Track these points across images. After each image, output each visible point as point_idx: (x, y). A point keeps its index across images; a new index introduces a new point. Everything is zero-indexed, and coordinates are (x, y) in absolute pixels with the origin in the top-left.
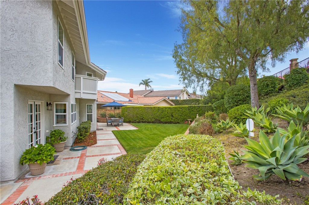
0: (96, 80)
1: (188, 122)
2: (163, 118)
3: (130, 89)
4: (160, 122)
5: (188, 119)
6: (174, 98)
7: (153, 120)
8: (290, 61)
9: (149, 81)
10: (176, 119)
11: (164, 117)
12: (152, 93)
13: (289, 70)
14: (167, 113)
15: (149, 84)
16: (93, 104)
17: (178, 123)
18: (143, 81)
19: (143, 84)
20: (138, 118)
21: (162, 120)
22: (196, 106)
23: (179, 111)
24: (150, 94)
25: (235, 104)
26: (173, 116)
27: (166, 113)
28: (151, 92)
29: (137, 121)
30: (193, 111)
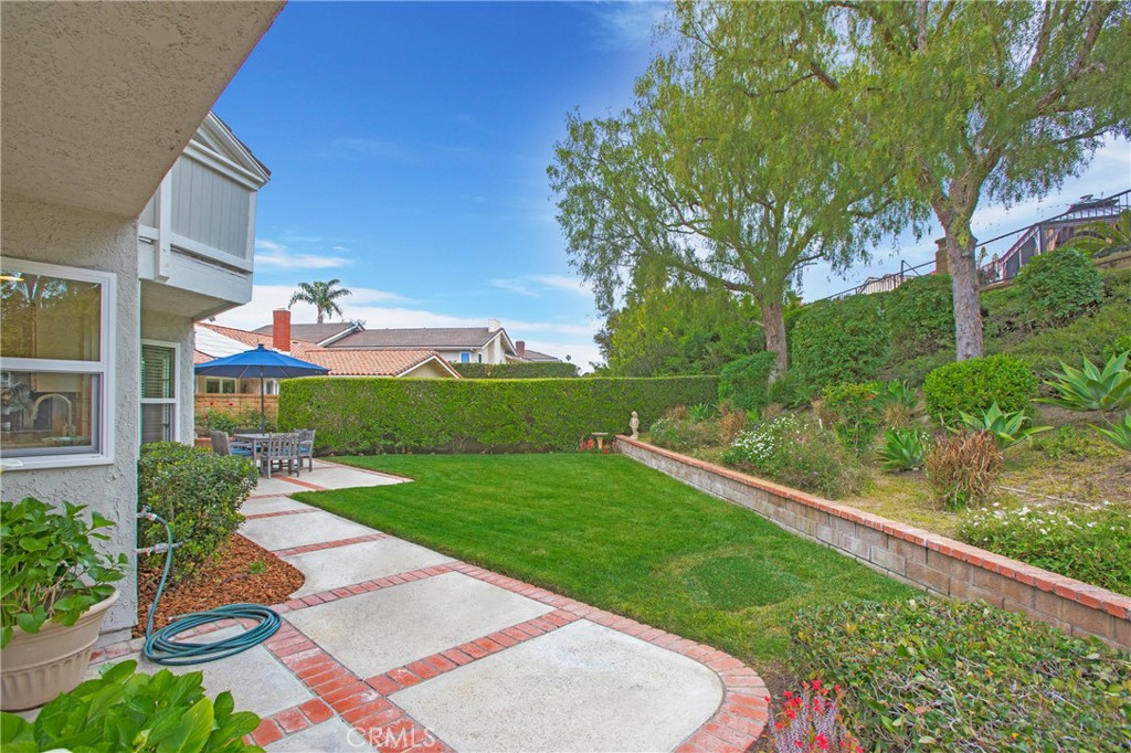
0: (249, 189)
1: (596, 443)
2: (489, 431)
3: (274, 312)
4: (474, 448)
5: (594, 431)
6: (459, 360)
7: (444, 439)
8: (936, 242)
9: (335, 288)
10: (544, 432)
11: (492, 428)
12: (358, 336)
13: (934, 265)
14: (510, 407)
15: (335, 300)
16: (177, 346)
17: (552, 448)
18: (305, 285)
19: (311, 301)
20: (369, 434)
21: (484, 439)
22: (622, 382)
23: (556, 397)
24: (349, 341)
25: (847, 365)
26: (531, 420)
27: (505, 407)
28: (355, 332)
29: (365, 445)
30: (611, 399)
